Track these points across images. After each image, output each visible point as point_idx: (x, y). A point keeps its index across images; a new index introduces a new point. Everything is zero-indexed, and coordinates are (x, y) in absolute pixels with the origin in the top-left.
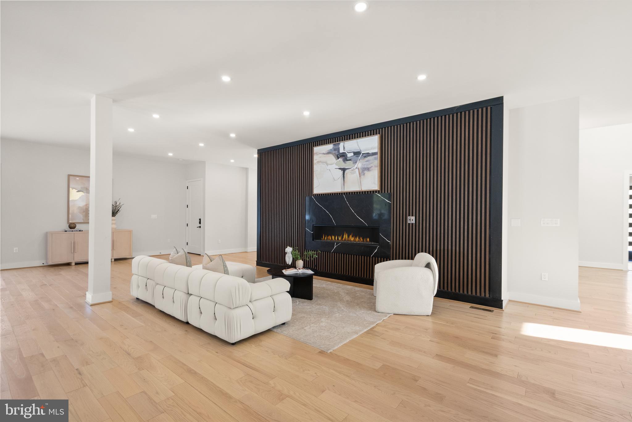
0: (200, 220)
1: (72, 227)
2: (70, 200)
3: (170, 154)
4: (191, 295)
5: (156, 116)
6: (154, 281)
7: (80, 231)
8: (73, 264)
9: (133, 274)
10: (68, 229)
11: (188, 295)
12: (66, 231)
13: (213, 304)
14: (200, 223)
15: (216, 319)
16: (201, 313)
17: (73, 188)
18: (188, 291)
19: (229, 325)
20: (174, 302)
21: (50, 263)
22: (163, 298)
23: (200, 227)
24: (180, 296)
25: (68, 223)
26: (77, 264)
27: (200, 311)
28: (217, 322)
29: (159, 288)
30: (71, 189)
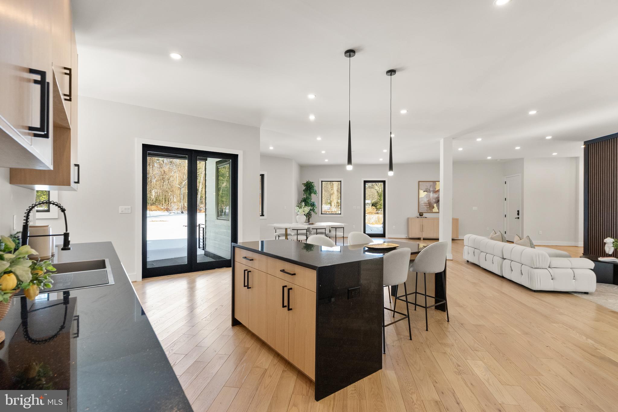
0: (518, 211)
1: (421, 215)
2: (420, 197)
3: (489, 158)
4: (505, 259)
5: (479, 140)
6: (479, 250)
7: (425, 218)
8: (422, 239)
9: (465, 246)
10: (419, 216)
11: (503, 260)
12: (418, 218)
13: (521, 265)
14: (518, 214)
15: (522, 274)
16: (512, 270)
17: (421, 190)
18: (503, 256)
19: (531, 278)
20: (493, 263)
21: (410, 237)
22: (486, 260)
23: (518, 218)
24: (497, 259)
25: (419, 212)
26: (424, 239)
27: (512, 269)
28: (523, 276)
29: (483, 254)
30: (420, 190)
